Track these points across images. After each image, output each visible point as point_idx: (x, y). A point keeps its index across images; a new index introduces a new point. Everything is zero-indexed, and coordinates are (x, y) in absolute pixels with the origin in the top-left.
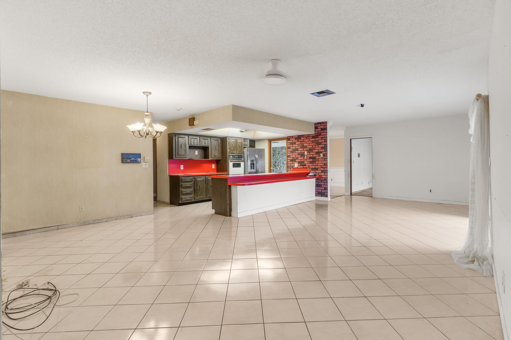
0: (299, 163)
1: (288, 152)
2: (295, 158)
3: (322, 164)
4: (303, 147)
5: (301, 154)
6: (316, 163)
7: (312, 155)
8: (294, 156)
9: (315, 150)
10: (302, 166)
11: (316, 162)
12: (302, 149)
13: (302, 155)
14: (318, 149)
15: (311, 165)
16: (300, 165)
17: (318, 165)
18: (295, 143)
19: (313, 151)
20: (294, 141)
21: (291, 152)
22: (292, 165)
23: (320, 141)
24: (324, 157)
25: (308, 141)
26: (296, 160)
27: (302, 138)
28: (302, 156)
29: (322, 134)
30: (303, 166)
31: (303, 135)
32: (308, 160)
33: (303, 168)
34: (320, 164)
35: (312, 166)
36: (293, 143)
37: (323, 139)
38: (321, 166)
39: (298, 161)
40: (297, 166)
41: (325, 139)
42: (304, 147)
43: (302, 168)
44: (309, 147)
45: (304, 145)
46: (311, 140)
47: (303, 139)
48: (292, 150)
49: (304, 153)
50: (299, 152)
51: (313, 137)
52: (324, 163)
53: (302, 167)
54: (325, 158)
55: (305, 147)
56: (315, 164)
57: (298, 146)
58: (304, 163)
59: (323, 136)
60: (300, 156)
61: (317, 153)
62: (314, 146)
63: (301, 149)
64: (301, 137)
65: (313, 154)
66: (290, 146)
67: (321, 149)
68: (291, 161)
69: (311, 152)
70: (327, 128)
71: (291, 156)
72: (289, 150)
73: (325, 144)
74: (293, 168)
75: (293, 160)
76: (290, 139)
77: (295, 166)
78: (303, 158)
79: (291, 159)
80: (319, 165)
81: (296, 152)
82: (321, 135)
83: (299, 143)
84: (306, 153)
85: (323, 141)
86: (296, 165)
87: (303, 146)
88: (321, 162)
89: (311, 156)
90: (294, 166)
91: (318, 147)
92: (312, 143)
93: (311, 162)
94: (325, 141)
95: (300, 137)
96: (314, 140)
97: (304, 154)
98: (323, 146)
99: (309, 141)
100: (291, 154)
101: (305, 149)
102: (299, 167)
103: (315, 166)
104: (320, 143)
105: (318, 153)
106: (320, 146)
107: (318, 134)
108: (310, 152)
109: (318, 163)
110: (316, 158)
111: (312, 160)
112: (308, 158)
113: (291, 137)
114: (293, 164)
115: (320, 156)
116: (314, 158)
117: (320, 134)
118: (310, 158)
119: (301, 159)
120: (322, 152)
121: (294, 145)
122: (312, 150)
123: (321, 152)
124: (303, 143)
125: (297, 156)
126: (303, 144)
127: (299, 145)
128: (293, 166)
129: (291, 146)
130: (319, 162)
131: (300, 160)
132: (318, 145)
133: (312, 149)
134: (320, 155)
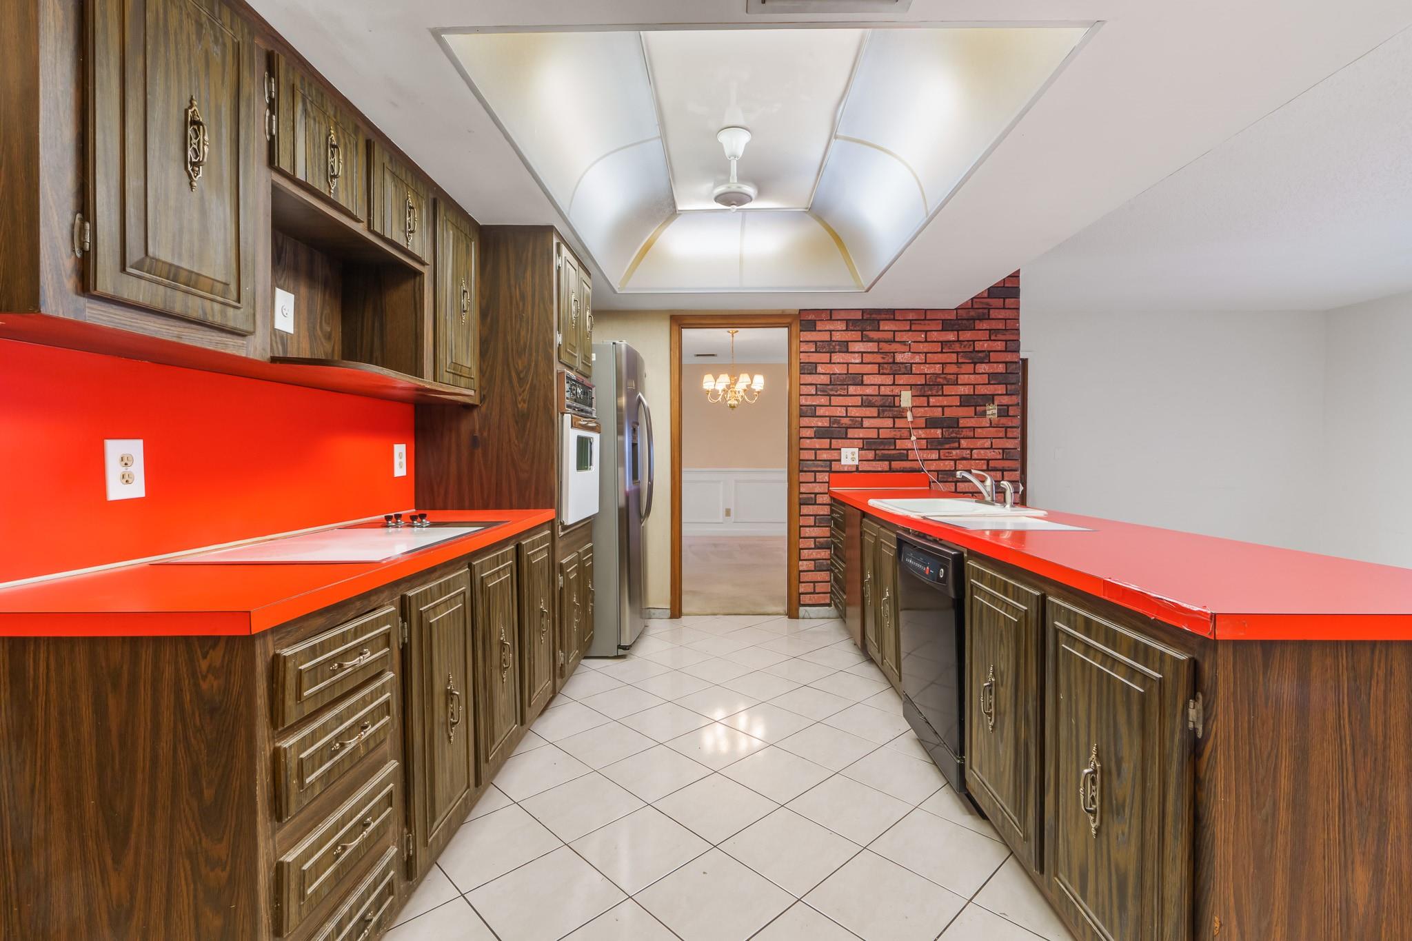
0: (867, 445)
1: (805, 390)
2: (846, 421)
3: (990, 454)
4: (892, 368)
5: (878, 401)
6: (959, 448)
7: (940, 409)
8: (841, 412)
9: (957, 384)
10: (887, 463)
11: (964, 443)
12: (888, 380)
13: (889, 407)
14: (970, 380)
15: (935, 455)
16: (871, 455)
17: (971, 459)
18: (844, 347)
19: (948, 390)
20: (837, 336)
21: (822, 390)
22: (824, 455)
23: (986, 346)
24: (1004, 421)
25: (919, 339)
26: (851, 433)
27: (885, 326)
28: (886, 414)
29: (993, 314)
30: (890, 459)
31: (893, 311)
32: (922, 433)
33: (891, 470)
34: (982, 451)
35: (940, 459)
36: (830, 347)
37: (1000, 337)
38: (988, 460)
39: (861, 436)
40: (856, 462)
41: (1008, 337)
42: (895, 367)
43: (887, 468)
44: (926, 371)
45: (899, 358)
46: (934, 336)
47: (894, 331)
48: (825, 379)
49: (894, 396)
50: (869, 391)
51: (947, 325)
52: (1003, 449)
53: (884, 465)
54: (1010, 424)
55: (903, 370)
56: (954, 452)
57: (862, 363)
58: (895, 449)
59: (1001, 326)
60: (874, 412)
61: (966, 401)
62: (952, 369)
63: (878, 379)
64: (879, 321)
65: (946, 403)
66: (815, 358)
67: (989, 384)
68: (821, 433)
69: (934, 393)
70: (1018, 288)
71: (820, 411)
72: (809, 379)
73: (1007, 360)
74: (831, 471)
75: (835, 432)
76: (814, 323)
77: (843, 462)
78: (889, 423)
79: (820, 424)
80: (975, 456)
81: (852, 389)
82: (989, 319)
83: (872, 347)
84: (906, 399)
85: (1000, 346)
86: (849, 456)
87: (894, 363)
88: (988, 444)
89: (937, 413)
90: (840, 460)
91: (975, 373)
92: (942, 352)
93: (932, 444)
94: (1011, 346)
95: (874, 316)
96: (951, 336)
97: (897, 404)
98: (1001, 368)
99: (926, 341)
100: (823, 400)
101: (901, 379)
102: (865, 466)
103: (955, 460)
104: (986, 357)
105: (974, 402)
106: (982, 368)
107: (972, 313)
108: (928, 396)
109: (972, 450)
110: (962, 423)
111: (939, 431)
112: (922, 422)
113: (824, 316)
114: (830, 449)
115: (984, 414)
116: (953, 423)
117: (984, 314)
118: (931, 423)
119: (878, 429)
120: (993, 395)
121: (837, 358)
122: (942, 385)
123: (991, 398)
124: (894, 347)
125: (853, 412)
126: (894, 353)
127: (867, 358)
128: (831, 461)
129: (825, 357)
130: (979, 443)
131: (873, 434)
132: (975, 364)
133: (940, 380)
134: (985, 411)
